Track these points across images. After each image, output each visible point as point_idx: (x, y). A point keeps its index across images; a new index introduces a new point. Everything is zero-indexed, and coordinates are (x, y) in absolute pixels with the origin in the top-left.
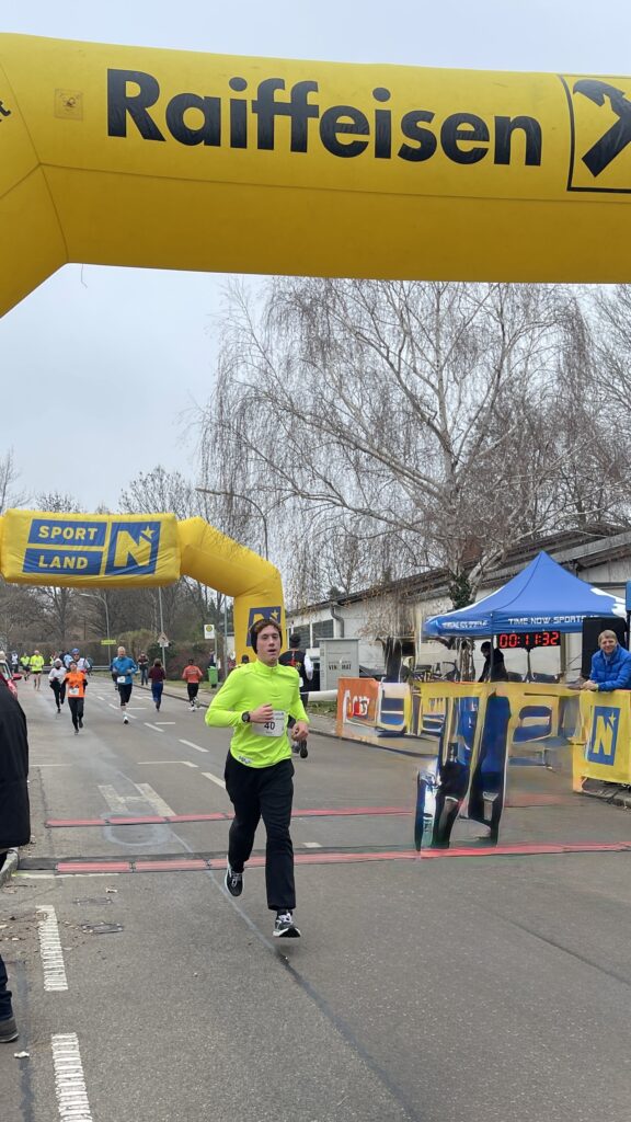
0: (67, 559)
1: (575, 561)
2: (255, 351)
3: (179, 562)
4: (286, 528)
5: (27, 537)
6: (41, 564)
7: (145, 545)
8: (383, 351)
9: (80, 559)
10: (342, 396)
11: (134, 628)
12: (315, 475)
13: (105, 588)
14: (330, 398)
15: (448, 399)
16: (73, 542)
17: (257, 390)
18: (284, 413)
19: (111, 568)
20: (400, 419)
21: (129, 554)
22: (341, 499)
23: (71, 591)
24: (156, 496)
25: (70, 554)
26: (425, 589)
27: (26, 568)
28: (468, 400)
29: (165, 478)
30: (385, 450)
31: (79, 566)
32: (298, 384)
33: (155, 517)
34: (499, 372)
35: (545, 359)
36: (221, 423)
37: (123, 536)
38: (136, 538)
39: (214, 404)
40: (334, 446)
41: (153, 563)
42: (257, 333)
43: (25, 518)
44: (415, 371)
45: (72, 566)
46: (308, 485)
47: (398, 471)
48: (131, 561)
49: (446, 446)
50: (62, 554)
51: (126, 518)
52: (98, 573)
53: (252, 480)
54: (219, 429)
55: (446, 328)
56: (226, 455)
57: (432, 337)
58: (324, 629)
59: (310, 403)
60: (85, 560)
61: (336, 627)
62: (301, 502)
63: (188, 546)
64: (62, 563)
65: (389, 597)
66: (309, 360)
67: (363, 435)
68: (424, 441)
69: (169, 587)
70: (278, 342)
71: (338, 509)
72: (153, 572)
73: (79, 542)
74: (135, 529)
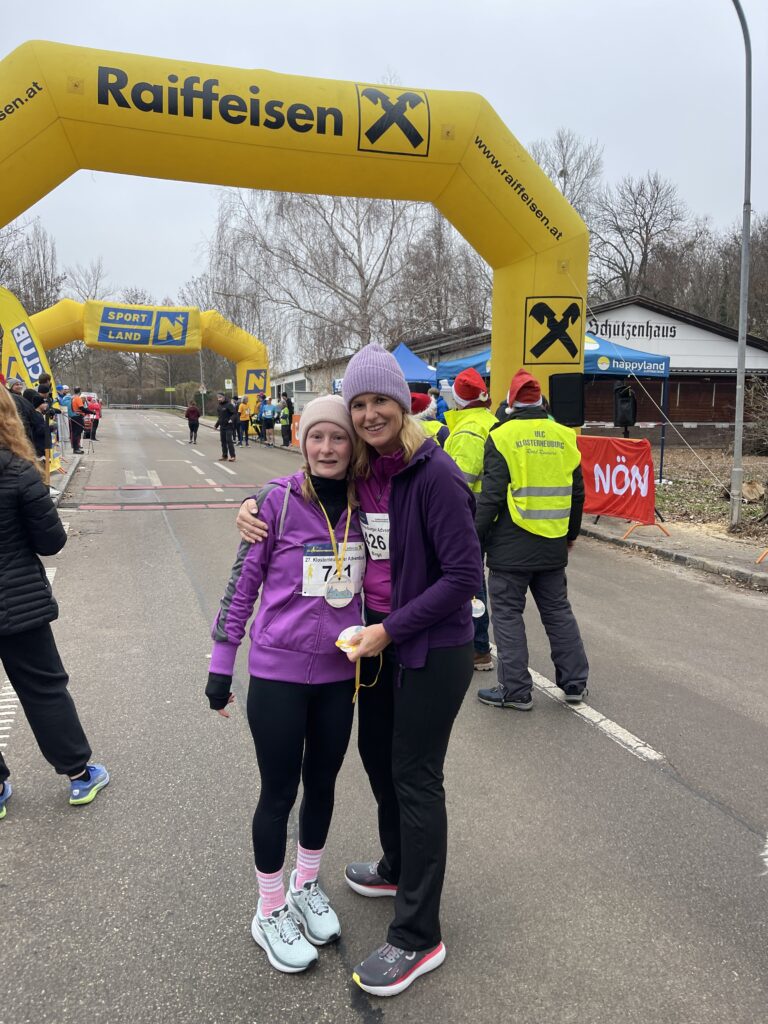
0: (127, 334)
2: (242, 208)
3: (201, 338)
5: (100, 319)
6: (110, 337)
7: (178, 327)
8: (321, 211)
9: (136, 334)
11: (186, 380)
12: (281, 288)
15: (363, 245)
16: (131, 323)
17: (243, 232)
18: (261, 248)
19: (156, 341)
21: (168, 333)
22: (297, 303)
25: (129, 331)
27: (100, 339)
31: (135, 339)
33: (186, 309)
36: (221, 253)
37: (165, 321)
38: (173, 322)
41: (184, 338)
43: (100, 306)
44: (343, 226)
45: (130, 338)
46: (277, 295)
48: (169, 337)
49: (362, 275)
50: (124, 331)
51: (166, 309)
52: (147, 343)
58: (301, 385)
59: (277, 243)
60: (139, 335)
61: (307, 384)
62: (273, 305)
63: (206, 329)
64: (124, 336)
66: (280, 214)
69: (194, 355)
71: (295, 310)
72: (184, 344)
73: (135, 323)
74: (172, 316)
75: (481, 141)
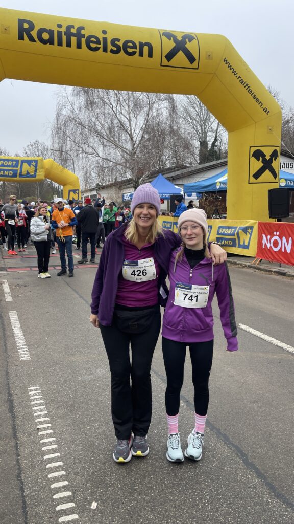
1: (172, 177)
2: (69, 104)
3: (44, 174)
4: (80, 164)
7: (32, 168)
8: (111, 106)
9: (10, 172)
10: (98, 120)
11: (29, 196)
12: (89, 146)
13: (19, 182)
14: (94, 121)
15: (132, 123)
16: (7, 166)
17: (69, 117)
18: (79, 125)
20: (117, 129)
21: (27, 171)
22: (98, 154)
23: (6, 183)
24: (36, 150)
25: (7, 170)
26: (125, 185)
28: (138, 123)
29: (39, 144)
30: (112, 139)
31: (10, 175)
32: (83, 116)
33: (36, 158)
34: (148, 115)
35: (163, 111)
36: (58, 128)
37: (25, 165)
38: (29, 165)
39: (55, 121)
40: (96, 137)
41: (35, 174)
42: (69, 98)
44: (121, 113)
45: (7, 174)
46: (87, 150)
47: (117, 146)
48: (28, 173)
49: (132, 139)
50: (4, 170)
51: (26, 158)
52: (16, 177)
53: (68, 147)
54: (57, 130)
55: (132, 99)
56: (59, 138)
57: (127, 102)
59: (87, 122)
60: (12, 173)
62: (84, 155)
63: (47, 169)
64: (4, 173)
65: (114, 187)
66: (87, 107)
67: (105, 133)
68: (124, 136)
69: (41, 182)
70: (76, 101)
71: (97, 158)
72: (35, 177)
73: (9, 166)
74: (29, 162)
75: (227, 61)
